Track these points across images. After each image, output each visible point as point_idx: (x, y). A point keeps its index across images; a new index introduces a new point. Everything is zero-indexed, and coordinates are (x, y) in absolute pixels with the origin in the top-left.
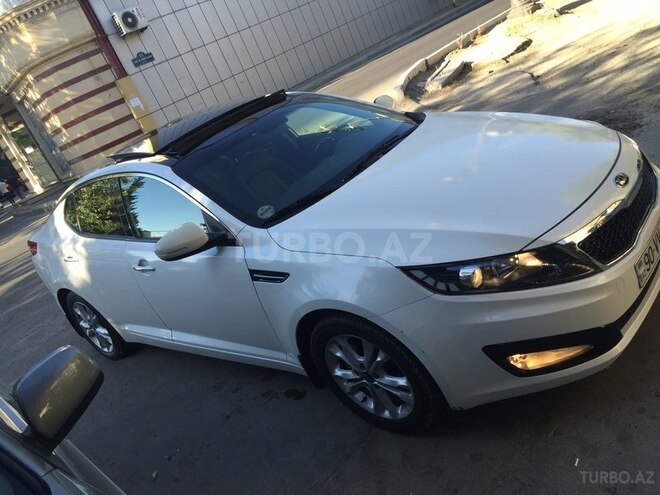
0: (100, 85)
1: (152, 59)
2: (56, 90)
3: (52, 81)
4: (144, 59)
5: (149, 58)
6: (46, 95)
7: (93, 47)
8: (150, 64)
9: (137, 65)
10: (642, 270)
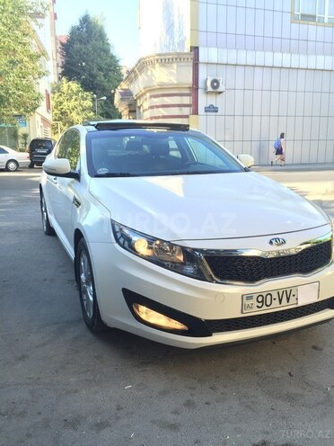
0: (180, 114)
1: (217, 111)
2: (157, 107)
3: (157, 101)
4: (212, 109)
5: (215, 110)
6: (152, 107)
7: (187, 91)
8: (214, 114)
9: (206, 111)
10: (249, 302)
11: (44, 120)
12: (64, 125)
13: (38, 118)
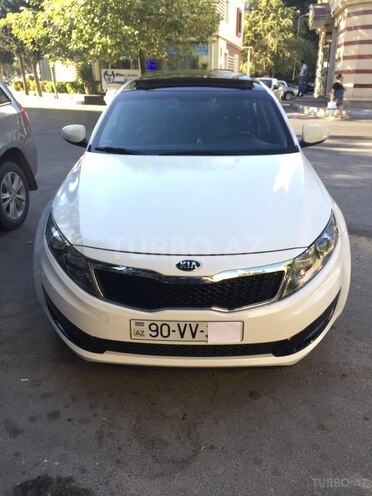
2: (355, 28)
6: (348, 29)
10: (139, 328)
11: (230, 46)
12: (256, 51)
13: (222, 44)
